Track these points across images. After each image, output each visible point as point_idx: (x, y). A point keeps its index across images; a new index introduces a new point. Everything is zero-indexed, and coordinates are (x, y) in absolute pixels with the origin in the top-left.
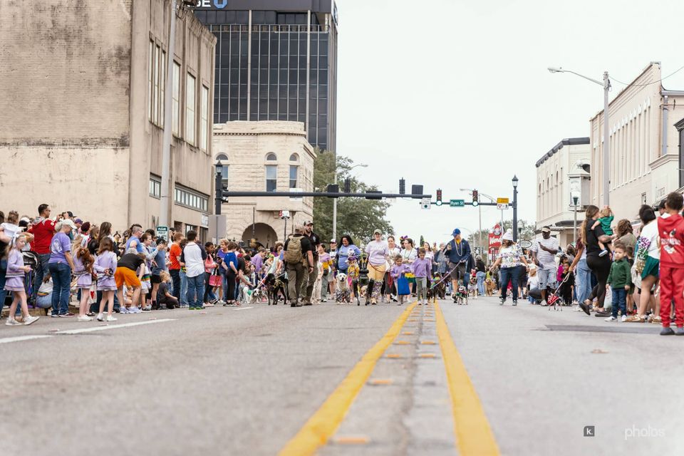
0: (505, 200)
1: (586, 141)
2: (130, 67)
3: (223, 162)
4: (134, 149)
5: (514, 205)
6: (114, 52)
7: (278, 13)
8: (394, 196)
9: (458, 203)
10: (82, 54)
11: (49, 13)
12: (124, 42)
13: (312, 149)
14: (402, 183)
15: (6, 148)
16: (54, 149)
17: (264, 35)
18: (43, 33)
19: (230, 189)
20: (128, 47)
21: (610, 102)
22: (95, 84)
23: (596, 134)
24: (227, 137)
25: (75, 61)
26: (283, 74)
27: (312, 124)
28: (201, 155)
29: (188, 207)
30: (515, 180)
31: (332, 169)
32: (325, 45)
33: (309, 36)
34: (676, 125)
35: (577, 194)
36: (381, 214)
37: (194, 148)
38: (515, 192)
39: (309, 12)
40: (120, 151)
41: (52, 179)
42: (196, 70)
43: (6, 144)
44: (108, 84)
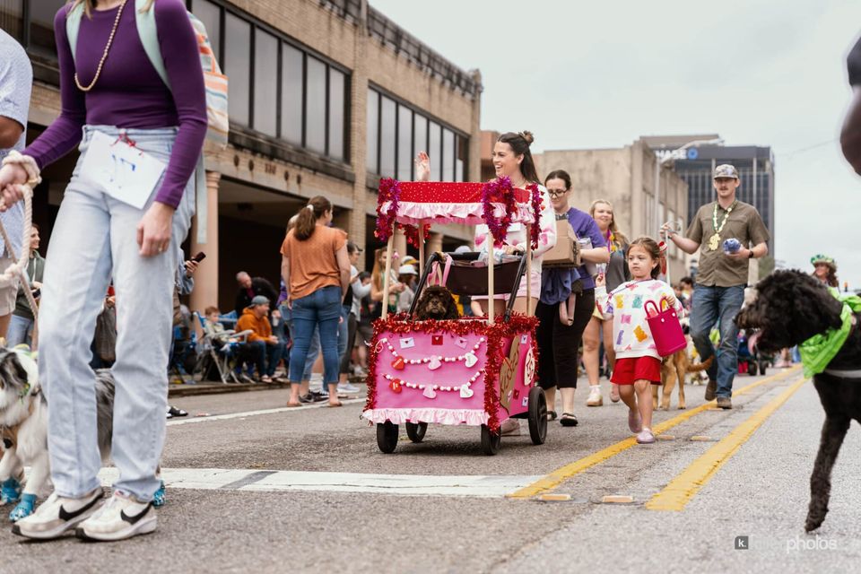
2: (631, 207)
6: (620, 198)
20: (629, 195)
33: (755, 176)
39: (755, 160)
42: (674, 206)
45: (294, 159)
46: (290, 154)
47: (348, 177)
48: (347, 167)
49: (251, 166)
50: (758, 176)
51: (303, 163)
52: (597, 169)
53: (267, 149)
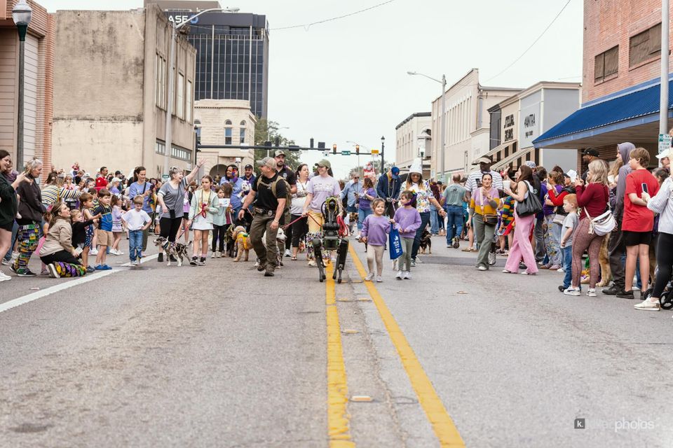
0: (376, 152)
1: (429, 114)
2: (143, 71)
3: (198, 125)
4: (146, 124)
5: (382, 154)
6: (133, 61)
7: (231, 27)
8: (307, 149)
9: (347, 153)
10: (112, 62)
11: (91, 35)
12: (140, 55)
13: (253, 117)
14: (312, 141)
15: (63, 121)
16: (94, 123)
17: (222, 42)
18: (87, 48)
19: (203, 143)
20: (143, 58)
21: (446, 90)
22: (121, 81)
23: (436, 111)
24: (200, 109)
25: (108, 66)
26: (234, 66)
27: (252, 99)
28: (186, 124)
29: (179, 159)
30: (383, 138)
31: (266, 129)
32: (261, 48)
33: (251, 43)
34: (489, 110)
35: (423, 150)
36: (297, 158)
37: (183, 121)
38: (383, 147)
39: (251, 27)
40: (137, 125)
41: (93, 141)
42: (184, 71)
43: (63, 119)
44: (129, 81)
50: (254, 43)
52: (111, 31)
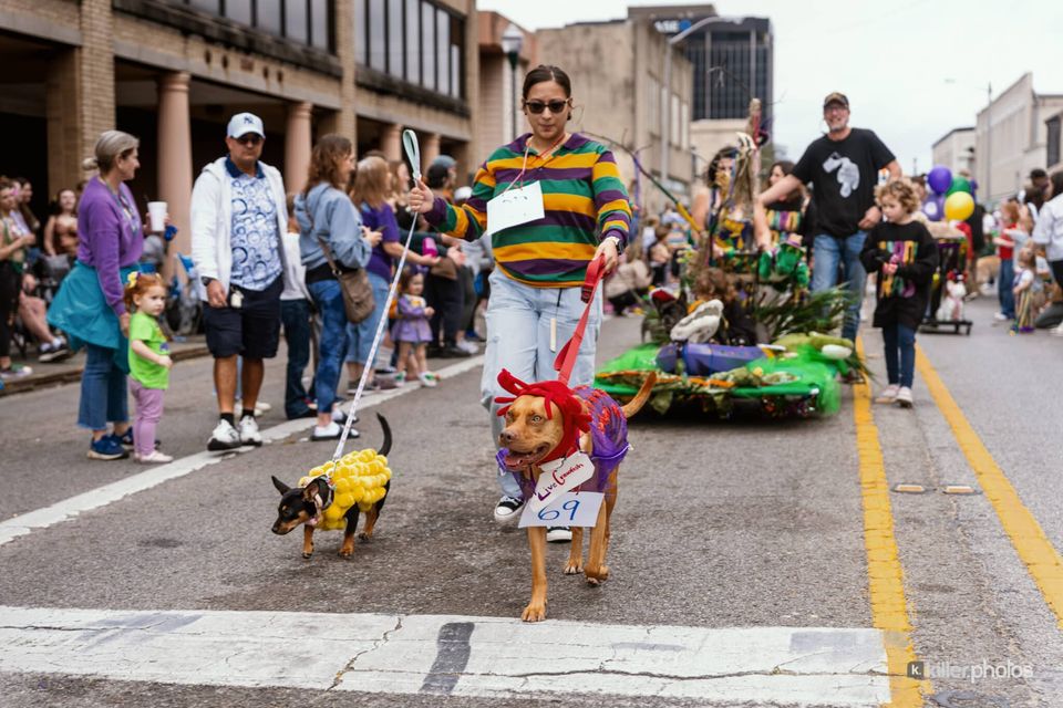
2: (634, 93)
6: (621, 82)
10: (599, 84)
12: (629, 76)
20: (633, 79)
21: (992, 102)
22: (609, 106)
23: (980, 125)
24: (697, 133)
25: (593, 89)
28: (682, 153)
32: (764, 57)
33: (753, 50)
37: (679, 149)
39: (753, 32)
42: (679, 90)
44: (618, 106)
45: (274, 53)
46: (269, 46)
47: (335, 72)
48: (333, 60)
49: (225, 63)
50: (757, 51)
51: (284, 57)
52: (596, 50)
53: (242, 42)
